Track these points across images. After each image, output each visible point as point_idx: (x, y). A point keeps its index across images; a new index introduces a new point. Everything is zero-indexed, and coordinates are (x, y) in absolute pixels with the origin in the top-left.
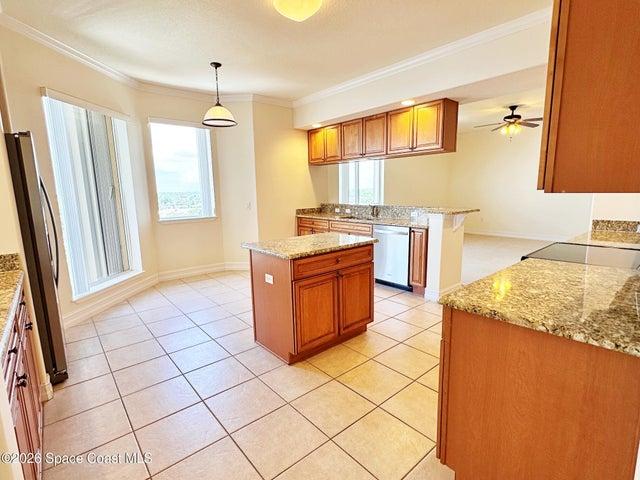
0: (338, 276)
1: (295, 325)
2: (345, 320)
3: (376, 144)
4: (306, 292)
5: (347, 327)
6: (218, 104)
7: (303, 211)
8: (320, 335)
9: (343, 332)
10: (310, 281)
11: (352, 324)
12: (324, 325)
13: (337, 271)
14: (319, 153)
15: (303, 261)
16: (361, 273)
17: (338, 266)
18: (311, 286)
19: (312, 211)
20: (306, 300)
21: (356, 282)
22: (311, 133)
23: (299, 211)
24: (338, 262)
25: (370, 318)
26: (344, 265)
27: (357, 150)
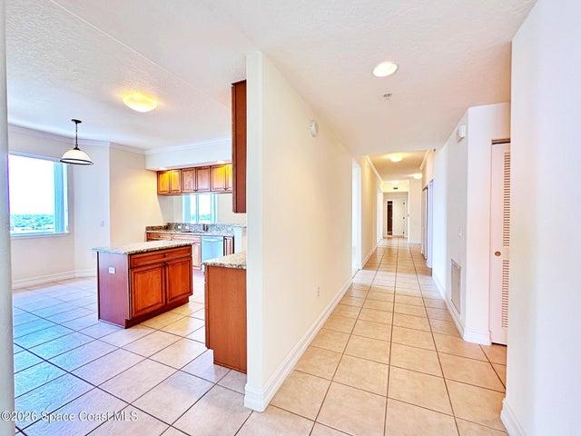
0: (165, 265)
1: (131, 298)
2: (170, 294)
3: (204, 185)
4: (139, 276)
5: (173, 299)
6: (76, 149)
7: (152, 228)
8: (150, 305)
9: (168, 302)
10: (144, 269)
11: (177, 297)
12: (154, 298)
13: (164, 262)
14: (165, 188)
15: (138, 256)
16: (183, 263)
17: (165, 259)
18: (144, 272)
19: (160, 228)
20: (139, 281)
21: (180, 269)
22: (159, 173)
23: (148, 228)
24: (165, 256)
25: (191, 293)
26: (170, 258)
27: (193, 187)
